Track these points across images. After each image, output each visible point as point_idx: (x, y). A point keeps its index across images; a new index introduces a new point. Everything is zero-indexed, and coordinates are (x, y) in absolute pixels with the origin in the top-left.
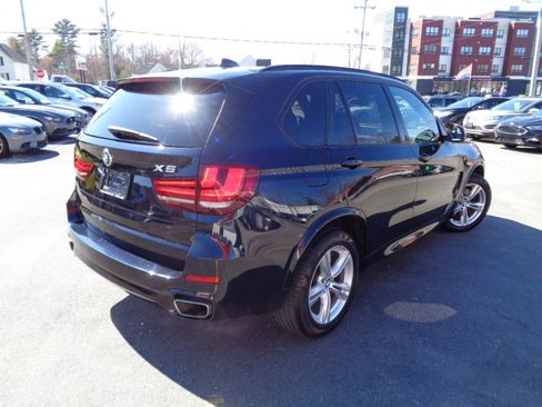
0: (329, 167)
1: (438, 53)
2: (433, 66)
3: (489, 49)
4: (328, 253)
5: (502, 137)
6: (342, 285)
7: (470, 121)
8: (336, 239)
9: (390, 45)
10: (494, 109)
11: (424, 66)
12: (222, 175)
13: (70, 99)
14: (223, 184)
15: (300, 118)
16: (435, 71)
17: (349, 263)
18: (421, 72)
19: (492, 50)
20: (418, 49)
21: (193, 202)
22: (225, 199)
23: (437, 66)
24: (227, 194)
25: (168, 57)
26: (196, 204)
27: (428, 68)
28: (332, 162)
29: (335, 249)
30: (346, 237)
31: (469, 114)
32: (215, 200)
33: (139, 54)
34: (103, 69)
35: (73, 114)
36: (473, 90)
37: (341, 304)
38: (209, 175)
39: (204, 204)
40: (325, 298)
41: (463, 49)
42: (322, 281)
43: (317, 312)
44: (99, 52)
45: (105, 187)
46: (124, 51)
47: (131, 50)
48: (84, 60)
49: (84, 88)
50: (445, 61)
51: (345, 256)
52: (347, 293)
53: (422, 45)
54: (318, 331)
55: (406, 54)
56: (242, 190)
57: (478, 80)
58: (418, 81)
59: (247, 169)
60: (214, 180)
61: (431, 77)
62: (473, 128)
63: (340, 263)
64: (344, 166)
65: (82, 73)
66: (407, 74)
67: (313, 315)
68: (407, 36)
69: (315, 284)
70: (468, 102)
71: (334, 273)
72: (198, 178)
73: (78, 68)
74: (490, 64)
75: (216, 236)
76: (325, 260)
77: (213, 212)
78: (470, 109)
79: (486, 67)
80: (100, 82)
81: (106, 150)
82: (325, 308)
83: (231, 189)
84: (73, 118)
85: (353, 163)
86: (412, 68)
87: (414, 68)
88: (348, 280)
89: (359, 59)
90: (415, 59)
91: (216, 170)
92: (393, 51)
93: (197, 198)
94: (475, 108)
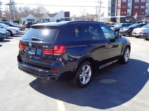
0: (84, 46)
1: (127, 8)
2: (125, 13)
3: (144, 7)
4: (84, 66)
5: (144, 36)
6: (88, 75)
7: (135, 32)
8: (86, 63)
9: (110, 6)
10: (142, 27)
11: (122, 13)
12: (59, 48)
13: (2, 27)
14: (59, 50)
15: (78, 33)
16: (126, 14)
17: (90, 69)
18: (121, 15)
19: (145, 7)
20: (120, 8)
21: (52, 54)
22: (59, 53)
23: (127, 13)
24: (60, 52)
25: (33, 11)
26: (53, 54)
27: (124, 13)
28: (85, 44)
29: (86, 65)
30: (89, 63)
31: (134, 29)
32: (57, 53)
33: (23, 11)
34: (10, 16)
35: (4, 33)
36: (139, 21)
37: (88, 80)
38: (56, 48)
39: (55, 54)
40: (84, 78)
41: (135, 7)
42: (83, 73)
43: (82, 81)
44: (9, 10)
45: (29, 52)
46: (18, 9)
47: (20, 9)
48: (5, 14)
49: (6, 24)
50: (129, 11)
51: (89, 67)
52: (90, 77)
53: (121, 6)
54: (83, 86)
55: (116, 9)
56: (63, 51)
57: (141, 17)
58: (121, 18)
59: (64, 46)
60: (57, 49)
61: (125, 17)
62: (135, 34)
63: (88, 69)
64: (88, 45)
65: (4, 18)
66: (117, 16)
67: (81, 82)
68: (116, 3)
69: (81, 74)
70: (134, 25)
71: (86, 72)
72: (53, 48)
73: (3, 16)
74: (145, 12)
75: (57, 61)
76: (83, 68)
77: (57, 56)
78: (135, 28)
79: (143, 13)
80: (11, 21)
81: (30, 43)
82: (84, 80)
83: (60, 51)
84: (5, 34)
85: (90, 44)
86: (118, 13)
87: (119, 13)
88: (90, 74)
89: (100, 11)
90: (119, 11)
91: (57, 47)
92: (111, 8)
93: (53, 53)
94: (136, 27)
